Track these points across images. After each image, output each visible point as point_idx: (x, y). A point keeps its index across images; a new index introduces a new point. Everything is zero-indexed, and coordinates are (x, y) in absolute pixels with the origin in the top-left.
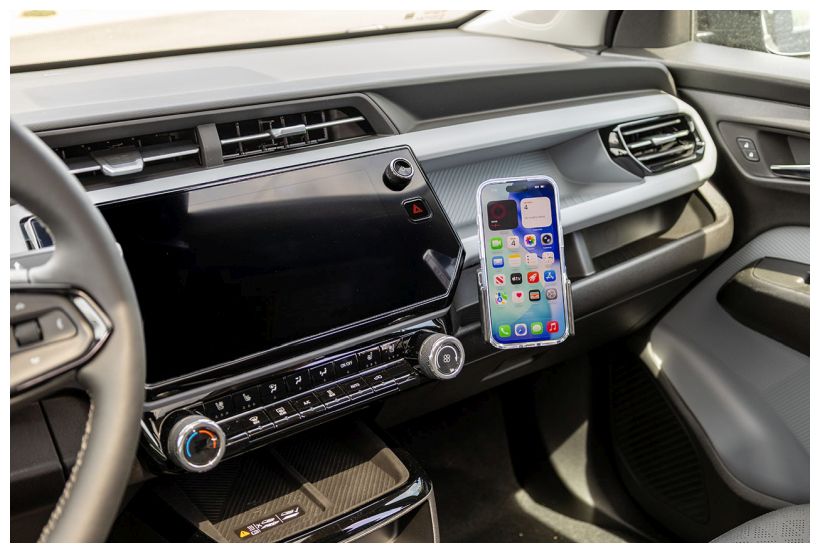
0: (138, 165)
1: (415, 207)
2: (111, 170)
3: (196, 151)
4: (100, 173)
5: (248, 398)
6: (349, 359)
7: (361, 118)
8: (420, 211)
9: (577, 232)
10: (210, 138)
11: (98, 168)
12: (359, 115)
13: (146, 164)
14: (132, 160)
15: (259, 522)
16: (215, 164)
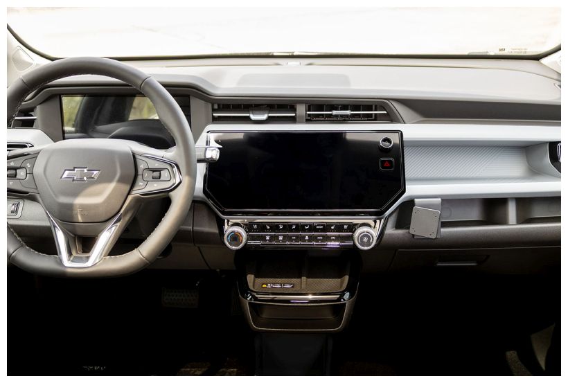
0: (264, 117)
1: (387, 163)
2: (253, 117)
3: (294, 115)
4: (249, 117)
5: (268, 227)
6: (322, 225)
7: (385, 112)
8: (388, 165)
9: (512, 198)
10: (301, 110)
11: (248, 115)
12: (385, 110)
13: (269, 117)
14: (264, 114)
15: (274, 284)
16: (301, 122)
